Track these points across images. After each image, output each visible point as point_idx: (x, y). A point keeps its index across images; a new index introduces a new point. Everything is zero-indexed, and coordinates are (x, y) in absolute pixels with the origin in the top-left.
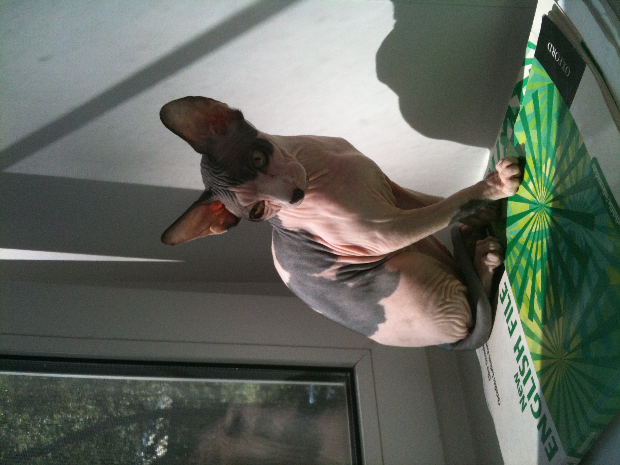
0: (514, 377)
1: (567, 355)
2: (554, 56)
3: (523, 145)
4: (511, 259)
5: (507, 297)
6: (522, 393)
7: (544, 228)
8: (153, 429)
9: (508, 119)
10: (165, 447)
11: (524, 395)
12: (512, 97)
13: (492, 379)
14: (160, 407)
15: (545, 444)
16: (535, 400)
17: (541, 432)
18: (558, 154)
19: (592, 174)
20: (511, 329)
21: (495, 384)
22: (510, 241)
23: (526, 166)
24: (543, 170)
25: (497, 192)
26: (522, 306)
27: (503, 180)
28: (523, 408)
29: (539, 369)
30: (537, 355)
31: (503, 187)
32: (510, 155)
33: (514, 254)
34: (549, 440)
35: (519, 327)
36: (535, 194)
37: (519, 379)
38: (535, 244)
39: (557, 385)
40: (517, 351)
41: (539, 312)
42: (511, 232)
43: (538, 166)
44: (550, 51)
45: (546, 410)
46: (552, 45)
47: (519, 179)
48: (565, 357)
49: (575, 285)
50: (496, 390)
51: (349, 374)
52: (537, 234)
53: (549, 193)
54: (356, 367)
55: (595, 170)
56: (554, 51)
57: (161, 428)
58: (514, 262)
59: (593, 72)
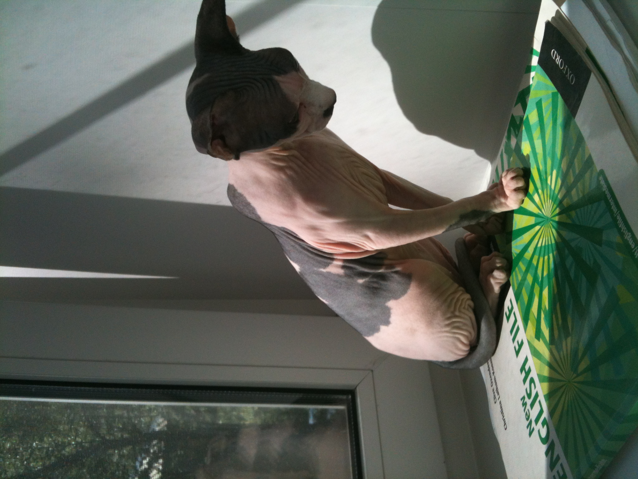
0: (520, 400)
1: (575, 378)
2: (558, 63)
3: (528, 156)
4: (517, 276)
5: (512, 315)
6: (529, 417)
7: (550, 243)
8: (147, 452)
9: (512, 129)
10: (159, 471)
11: (531, 419)
12: (515, 105)
13: (498, 402)
14: (154, 429)
15: (553, 471)
16: (543, 424)
17: (550, 458)
18: (564, 166)
19: (599, 186)
20: (517, 349)
21: (501, 407)
22: (515, 255)
23: (531, 178)
24: (549, 182)
25: (501, 204)
26: (528, 325)
27: (508, 192)
28: (530, 434)
29: (546, 392)
30: (544, 377)
31: (507, 199)
32: (514, 166)
33: (520, 269)
34: (558, 467)
35: (526, 347)
36: (541, 207)
37: (526, 402)
38: (541, 259)
39: (565, 408)
40: (524, 372)
41: (546, 331)
42: (517, 246)
43: (543, 177)
44: (554, 58)
45: (553, 436)
46: (556, 52)
47: (525, 190)
48: (574, 379)
49: (584, 304)
50: (502, 413)
51: (350, 397)
52: (543, 249)
53: (555, 206)
54: (358, 389)
55: (602, 182)
56: (558, 58)
57: (154, 452)
58: (520, 278)
59: (599, 81)
